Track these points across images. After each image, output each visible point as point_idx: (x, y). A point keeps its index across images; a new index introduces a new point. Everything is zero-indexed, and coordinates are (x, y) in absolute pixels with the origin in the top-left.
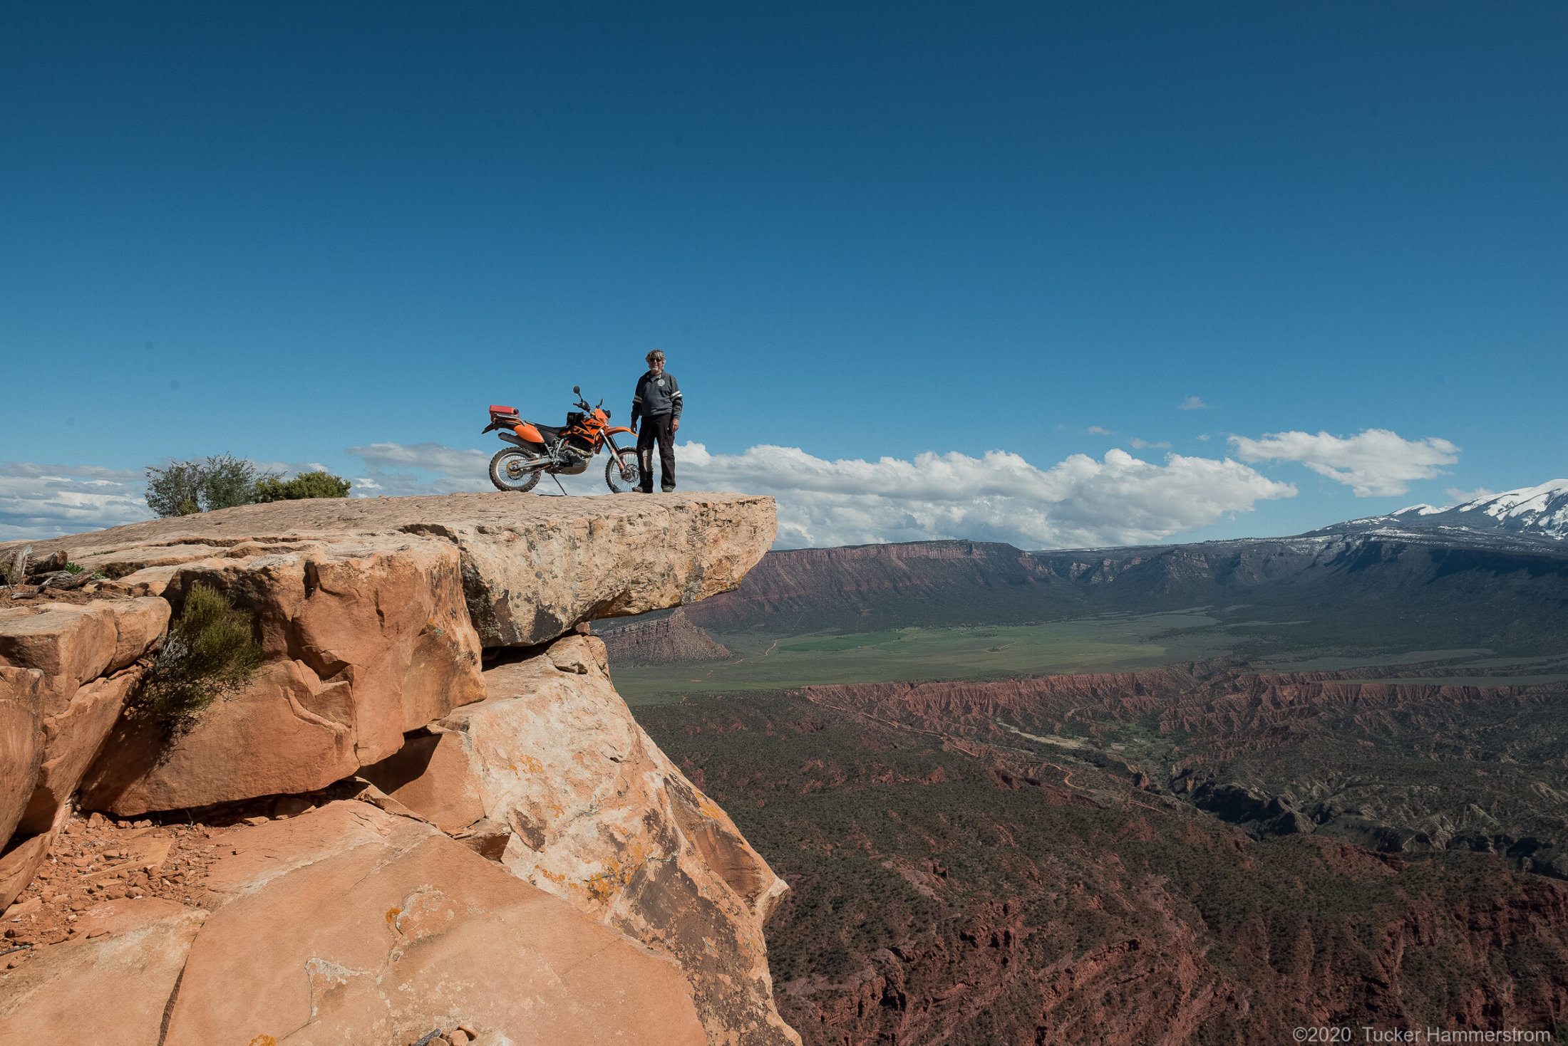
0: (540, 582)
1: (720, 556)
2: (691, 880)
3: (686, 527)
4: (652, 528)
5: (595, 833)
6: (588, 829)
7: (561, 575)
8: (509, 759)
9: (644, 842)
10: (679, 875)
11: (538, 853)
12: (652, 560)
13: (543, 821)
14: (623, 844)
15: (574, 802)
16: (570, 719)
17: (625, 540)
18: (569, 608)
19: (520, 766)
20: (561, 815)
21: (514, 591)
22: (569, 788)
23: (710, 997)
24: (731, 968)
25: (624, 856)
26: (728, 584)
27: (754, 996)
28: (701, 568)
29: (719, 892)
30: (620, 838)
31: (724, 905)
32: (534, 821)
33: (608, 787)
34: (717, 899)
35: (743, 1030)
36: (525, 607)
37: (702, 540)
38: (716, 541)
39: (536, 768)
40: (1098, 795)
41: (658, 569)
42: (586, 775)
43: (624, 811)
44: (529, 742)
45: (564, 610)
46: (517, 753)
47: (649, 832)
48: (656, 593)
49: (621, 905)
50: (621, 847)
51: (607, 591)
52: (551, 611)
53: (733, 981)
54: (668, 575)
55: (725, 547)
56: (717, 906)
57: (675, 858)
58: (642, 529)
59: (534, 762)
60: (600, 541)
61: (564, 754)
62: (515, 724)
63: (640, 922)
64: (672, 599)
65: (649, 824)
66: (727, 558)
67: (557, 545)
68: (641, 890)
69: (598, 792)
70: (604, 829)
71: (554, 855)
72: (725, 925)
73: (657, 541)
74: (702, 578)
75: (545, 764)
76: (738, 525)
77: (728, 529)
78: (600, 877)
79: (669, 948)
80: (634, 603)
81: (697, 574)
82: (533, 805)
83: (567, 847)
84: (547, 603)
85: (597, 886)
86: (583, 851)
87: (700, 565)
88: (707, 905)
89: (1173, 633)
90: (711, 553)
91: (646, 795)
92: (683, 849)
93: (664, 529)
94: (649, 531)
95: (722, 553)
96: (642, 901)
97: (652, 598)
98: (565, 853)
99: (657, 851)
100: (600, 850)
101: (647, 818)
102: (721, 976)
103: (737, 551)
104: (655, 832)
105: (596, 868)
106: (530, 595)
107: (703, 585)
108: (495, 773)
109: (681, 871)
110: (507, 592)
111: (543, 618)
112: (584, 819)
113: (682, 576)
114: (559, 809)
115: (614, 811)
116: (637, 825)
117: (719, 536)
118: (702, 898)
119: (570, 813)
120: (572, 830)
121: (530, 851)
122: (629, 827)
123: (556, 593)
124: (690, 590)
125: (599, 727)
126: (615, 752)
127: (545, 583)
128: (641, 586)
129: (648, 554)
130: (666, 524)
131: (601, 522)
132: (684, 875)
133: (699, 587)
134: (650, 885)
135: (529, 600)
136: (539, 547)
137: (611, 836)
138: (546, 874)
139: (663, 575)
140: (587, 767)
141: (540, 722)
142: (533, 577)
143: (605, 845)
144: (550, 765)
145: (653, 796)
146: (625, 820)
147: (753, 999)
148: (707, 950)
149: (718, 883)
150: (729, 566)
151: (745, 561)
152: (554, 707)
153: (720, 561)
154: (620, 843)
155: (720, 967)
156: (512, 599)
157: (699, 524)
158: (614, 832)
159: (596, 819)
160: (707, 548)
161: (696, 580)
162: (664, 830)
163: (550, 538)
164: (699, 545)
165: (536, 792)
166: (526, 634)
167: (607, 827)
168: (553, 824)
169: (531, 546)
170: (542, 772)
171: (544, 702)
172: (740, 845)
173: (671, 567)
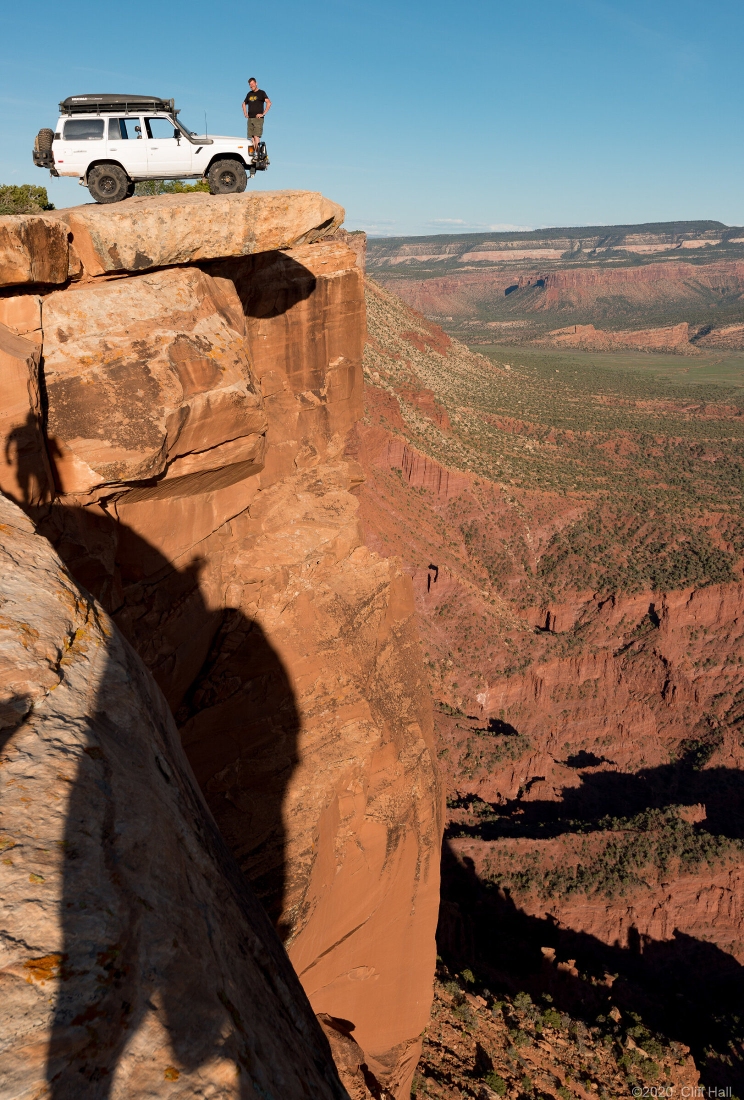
0: (139, 240)
1: (270, 228)
2: (149, 370)
3: (243, 211)
4: (216, 212)
5: (97, 342)
6: (95, 342)
7: (153, 237)
8: (68, 311)
9: (125, 350)
11: (62, 344)
12: (217, 229)
13: (71, 335)
14: (112, 349)
15: (95, 330)
16: (119, 301)
17: (197, 219)
18: (158, 253)
19: (72, 314)
20: (83, 334)
21: (121, 243)
22: (95, 325)
23: (124, 407)
24: (147, 402)
25: (108, 353)
26: (279, 244)
27: (154, 414)
28: (254, 234)
30: (110, 346)
31: (164, 382)
32: (67, 333)
33: (121, 328)
35: (134, 420)
36: (130, 252)
37: (255, 219)
38: (266, 219)
39: (82, 316)
41: (222, 235)
42: (107, 321)
43: (122, 339)
44: (85, 306)
45: (155, 254)
46: (75, 309)
47: (134, 348)
48: (223, 247)
49: (97, 369)
50: (107, 349)
51: (188, 246)
52: (145, 254)
53: (143, 406)
54: (230, 238)
55: (274, 223)
56: (158, 381)
57: (146, 361)
58: (209, 212)
59: (82, 314)
60: (180, 219)
61: (103, 313)
62: (81, 299)
63: (105, 376)
64: (233, 251)
66: (277, 228)
67: (151, 221)
68: (113, 367)
69: (111, 329)
70: (104, 342)
71: (71, 346)
73: (220, 219)
74: (256, 240)
75: (88, 315)
76: (286, 209)
77: (276, 213)
78: (88, 358)
79: (114, 387)
81: (250, 237)
82: (70, 328)
83: (78, 345)
84: (143, 250)
85: (86, 360)
86: (88, 347)
88: (152, 379)
90: (261, 226)
91: (148, 335)
92: (158, 359)
93: (226, 214)
94: (213, 214)
95: (272, 226)
96: (111, 371)
97: (220, 250)
98: (75, 346)
99: (134, 357)
100: (96, 348)
101: (135, 344)
102: (137, 403)
103: (287, 224)
104: (138, 349)
105: (88, 353)
106: (132, 246)
107: (258, 244)
108: (56, 314)
109: (146, 366)
110: (115, 244)
111: (140, 258)
112: (94, 338)
113: (240, 240)
114: (84, 332)
115: (117, 337)
116: (128, 344)
117: (269, 216)
118: (151, 377)
119: (88, 334)
120: (84, 340)
121: (58, 342)
122: (121, 344)
123: (149, 246)
125: (135, 306)
127: (143, 240)
129: (213, 226)
130: (228, 210)
131: (178, 210)
133: (255, 245)
134: (122, 366)
135: (131, 248)
136: (139, 222)
137: (106, 346)
138: (62, 352)
139: (226, 238)
140: (112, 319)
141: (98, 299)
142: (135, 238)
143: (99, 347)
144: (91, 316)
145: (153, 337)
146: (121, 341)
147: (151, 414)
148: (137, 394)
149: (168, 375)
150: (279, 233)
151: (294, 231)
152: (115, 295)
153: (271, 231)
154: (109, 348)
155: (140, 400)
156: (121, 248)
157: (252, 209)
158: (109, 344)
159: (102, 338)
160: (259, 223)
161: (251, 240)
162: (148, 349)
163: (146, 218)
164: (253, 221)
165: (75, 324)
166: (131, 265)
167: (107, 342)
168: (77, 336)
169: (134, 223)
170: (85, 318)
171: (108, 292)
173: (232, 234)
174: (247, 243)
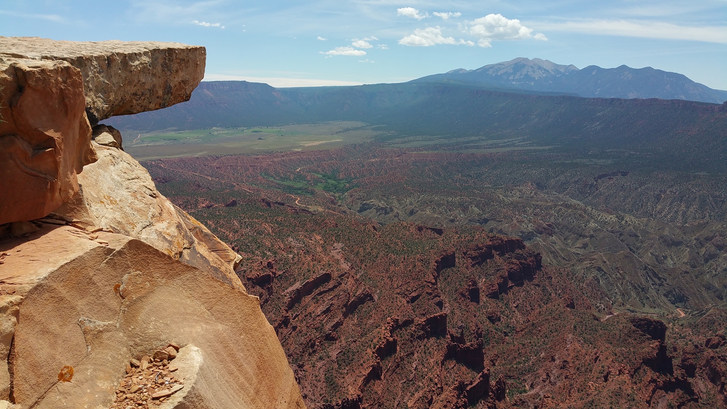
1: (179, 80)
2: (205, 257)
3: (161, 62)
4: (142, 61)
5: (156, 237)
6: (151, 235)
8: (99, 197)
9: (179, 239)
10: (199, 255)
12: (144, 81)
14: (171, 241)
15: (140, 220)
17: (128, 69)
18: (101, 109)
19: (105, 201)
20: (135, 228)
22: (135, 212)
25: (173, 247)
26: (184, 97)
28: (170, 87)
29: (219, 263)
30: (169, 238)
31: (223, 269)
32: (123, 232)
33: (154, 211)
34: (220, 266)
37: (170, 70)
38: (177, 71)
39: (114, 202)
40: (312, 209)
41: (147, 87)
42: (141, 205)
43: (165, 223)
44: (105, 187)
45: (98, 110)
46: (101, 194)
47: (181, 234)
48: (147, 101)
51: (120, 99)
52: (91, 111)
54: (153, 90)
55: (182, 75)
56: (221, 270)
57: (194, 247)
59: (111, 198)
60: (114, 67)
61: (126, 194)
64: (155, 105)
65: (179, 230)
66: (183, 81)
67: (90, 70)
69: (150, 214)
70: (160, 234)
72: (227, 279)
73: (146, 70)
74: (172, 94)
75: (118, 200)
76: (188, 62)
77: (183, 65)
80: (134, 107)
81: (168, 90)
82: (119, 223)
87: (170, 85)
89: (347, 130)
90: (175, 78)
91: (171, 215)
92: (196, 242)
94: (141, 64)
97: (144, 104)
99: (186, 244)
100: (161, 245)
101: (177, 227)
103: (188, 77)
104: (183, 234)
108: (94, 205)
109: (199, 253)
112: (149, 230)
113: (160, 93)
114: (133, 224)
115: (159, 224)
116: (174, 230)
117: (179, 68)
118: (213, 266)
119: (139, 227)
122: (171, 232)
123: (93, 100)
124: (165, 99)
125: (138, 178)
126: (151, 192)
128: (138, 97)
129: (141, 78)
131: (114, 57)
132: (201, 255)
133: (170, 98)
137: (164, 237)
139: (150, 91)
140: (140, 201)
141: (107, 175)
143: (162, 243)
144: (120, 201)
146: (167, 228)
149: (217, 258)
150: (184, 87)
151: (192, 84)
152: (111, 167)
153: (180, 83)
154: (169, 240)
158: (165, 235)
159: (154, 229)
160: (173, 75)
161: (168, 94)
162: (186, 232)
164: (168, 73)
165: (118, 216)
167: (161, 233)
170: (117, 204)
171: (106, 165)
172: (215, 239)
173: (154, 86)
174: (166, 96)
